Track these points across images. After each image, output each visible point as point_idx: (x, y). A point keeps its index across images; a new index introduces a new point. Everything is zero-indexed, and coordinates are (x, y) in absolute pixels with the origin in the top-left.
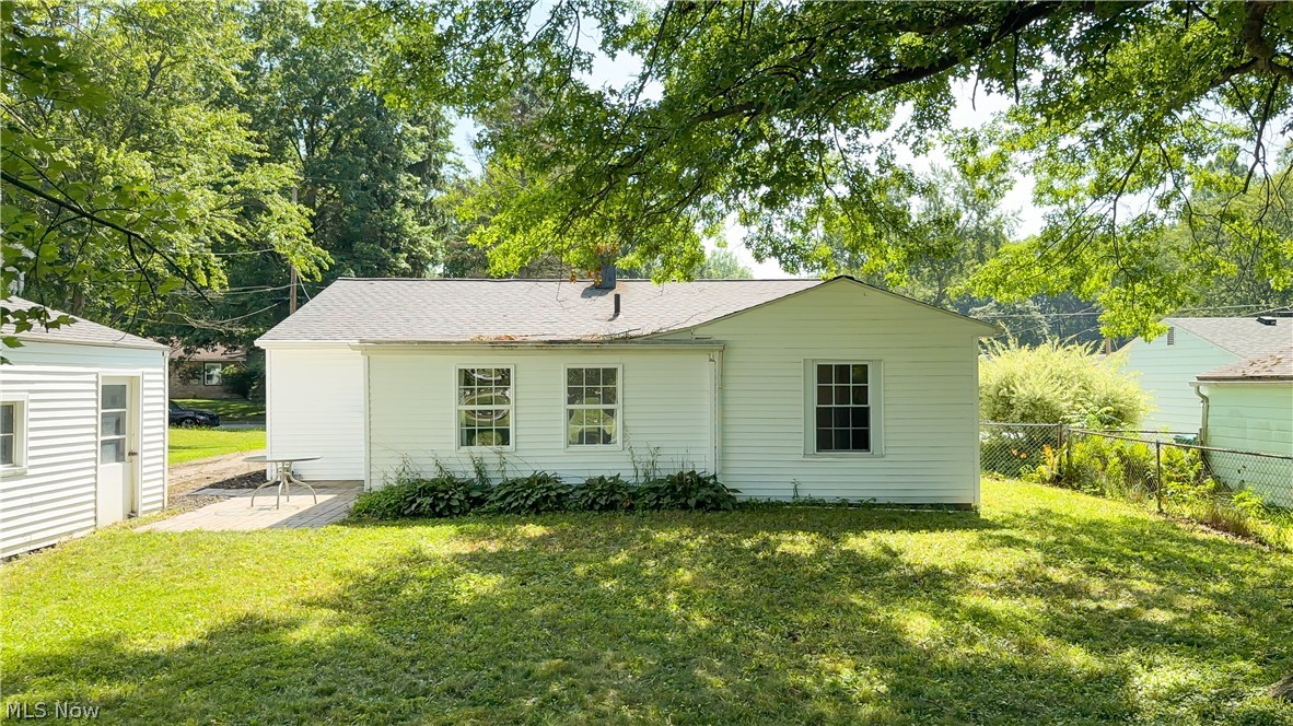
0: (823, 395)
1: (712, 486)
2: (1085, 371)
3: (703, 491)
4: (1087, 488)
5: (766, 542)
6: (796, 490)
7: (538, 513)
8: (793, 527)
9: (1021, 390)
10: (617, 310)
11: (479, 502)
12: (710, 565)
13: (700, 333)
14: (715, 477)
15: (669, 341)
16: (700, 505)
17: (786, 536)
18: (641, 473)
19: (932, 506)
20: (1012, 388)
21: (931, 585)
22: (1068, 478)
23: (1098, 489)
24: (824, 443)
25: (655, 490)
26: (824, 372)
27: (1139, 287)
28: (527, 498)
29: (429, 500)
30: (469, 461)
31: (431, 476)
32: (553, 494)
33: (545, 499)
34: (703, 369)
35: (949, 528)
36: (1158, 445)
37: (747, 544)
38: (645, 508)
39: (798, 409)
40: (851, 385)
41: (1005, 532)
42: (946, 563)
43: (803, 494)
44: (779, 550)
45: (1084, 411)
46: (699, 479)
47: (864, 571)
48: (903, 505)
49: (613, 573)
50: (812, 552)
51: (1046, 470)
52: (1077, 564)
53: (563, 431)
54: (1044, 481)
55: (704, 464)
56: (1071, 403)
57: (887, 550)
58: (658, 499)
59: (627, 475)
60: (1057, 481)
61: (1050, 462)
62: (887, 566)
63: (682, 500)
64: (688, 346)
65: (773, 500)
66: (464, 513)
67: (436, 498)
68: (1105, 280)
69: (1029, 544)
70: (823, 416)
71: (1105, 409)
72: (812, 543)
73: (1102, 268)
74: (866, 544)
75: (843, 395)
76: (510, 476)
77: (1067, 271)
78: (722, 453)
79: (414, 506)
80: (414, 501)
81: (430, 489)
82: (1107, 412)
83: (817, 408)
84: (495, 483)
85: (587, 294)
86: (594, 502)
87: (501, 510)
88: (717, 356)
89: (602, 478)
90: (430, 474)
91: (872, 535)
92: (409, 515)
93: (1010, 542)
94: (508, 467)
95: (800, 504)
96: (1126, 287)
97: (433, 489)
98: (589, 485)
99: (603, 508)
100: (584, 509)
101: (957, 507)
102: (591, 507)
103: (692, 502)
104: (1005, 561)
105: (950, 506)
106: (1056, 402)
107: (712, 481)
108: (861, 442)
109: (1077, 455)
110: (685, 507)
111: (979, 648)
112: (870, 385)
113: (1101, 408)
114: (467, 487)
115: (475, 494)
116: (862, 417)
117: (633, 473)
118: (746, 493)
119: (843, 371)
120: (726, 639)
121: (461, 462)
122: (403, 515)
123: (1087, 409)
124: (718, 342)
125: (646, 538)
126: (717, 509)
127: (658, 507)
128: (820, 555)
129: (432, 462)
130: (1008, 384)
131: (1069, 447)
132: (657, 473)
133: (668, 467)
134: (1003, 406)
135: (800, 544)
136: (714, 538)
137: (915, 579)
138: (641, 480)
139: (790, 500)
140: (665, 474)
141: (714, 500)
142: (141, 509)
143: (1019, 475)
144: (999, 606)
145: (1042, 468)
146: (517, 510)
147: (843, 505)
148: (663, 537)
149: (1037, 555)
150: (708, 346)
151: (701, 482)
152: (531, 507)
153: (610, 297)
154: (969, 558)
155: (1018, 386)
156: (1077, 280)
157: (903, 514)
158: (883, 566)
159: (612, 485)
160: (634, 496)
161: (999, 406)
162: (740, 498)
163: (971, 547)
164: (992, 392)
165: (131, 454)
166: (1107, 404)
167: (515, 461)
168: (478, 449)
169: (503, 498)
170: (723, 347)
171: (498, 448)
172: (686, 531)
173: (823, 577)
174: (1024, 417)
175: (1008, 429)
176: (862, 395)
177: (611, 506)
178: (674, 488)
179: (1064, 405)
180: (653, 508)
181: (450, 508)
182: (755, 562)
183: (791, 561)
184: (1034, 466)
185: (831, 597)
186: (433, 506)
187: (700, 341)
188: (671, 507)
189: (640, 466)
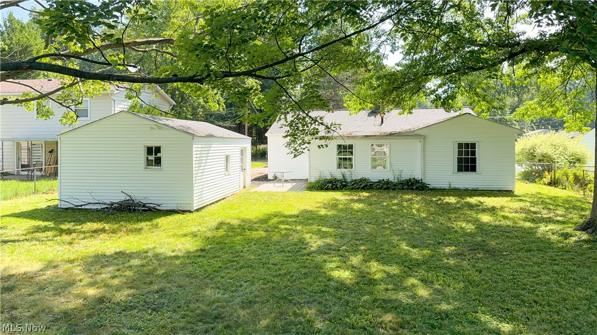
0: (460, 153)
1: (421, 183)
2: (565, 143)
3: (418, 184)
4: (560, 186)
5: (440, 199)
6: (450, 185)
7: (364, 189)
8: (449, 195)
9: (539, 150)
10: (382, 122)
11: (345, 186)
12: (423, 204)
13: (416, 133)
14: (422, 180)
15: (406, 136)
16: (417, 188)
17: (447, 198)
18: (396, 178)
19: (498, 191)
20: (535, 150)
21: (492, 210)
22: (554, 183)
23: (564, 187)
24: (460, 169)
25: (402, 184)
26: (460, 145)
27: (578, 115)
28: (360, 185)
29: (331, 185)
30: (340, 173)
31: (329, 178)
32: (369, 184)
33: (366, 185)
34: (417, 145)
35: (501, 196)
36: (584, 171)
37: (434, 199)
38: (398, 189)
39: (451, 158)
40: (470, 150)
41: (521, 198)
42: (498, 205)
43: (452, 186)
44: (445, 201)
45: (563, 158)
46: (416, 180)
47: (471, 206)
48: (488, 190)
49: (395, 205)
50: (456, 202)
51: (546, 180)
52: (541, 207)
53: (370, 164)
54: (545, 184)
55: (418, 176)
56: (558, 155)
57: (480, 202)
58: (403, 186)
59: (392, 179)
60: (550, 184)
61: (548, 177)
62: (479, 206)
63: (411, 187)
64: (413, 137)
65: (442, 188)
66: (342, 189)
67: (333, 184)
68: (565, 112)
69: (527, 201)
70: (460, 160)
71: (571, 158)
72: (456, 199)
73: (563, 108)
74: (473, 200)
75: (467, 153)
76: (354, 178)
77: (550, 109)
78: (424, 173)
79: (326, 186)
80: (326, 185)
81: (330, 182)
82: (573, 159)
83: (458, 158)
84: (349, 181)
85: (370, 115)
86: (382, 187)
87: (352, 189)
88: (422, 140)
89: (383, 180)
90: (329, 177)
91: (476, 198)
92: (326, 189)
93: (521, 200)
94: (353, 176)
95: (452, 189)
96: (573, 115)
97: (331, 182)
98: (380, 182)
99: (385, 189)
100: (379, 189)
101: (507, 191)
102: (381, 189)
103: (414, 188)
104: (517, 205)
105: (504, 191)
106: (552, 155)
107: (420, 181)
108: (474, 169)
109: (557, 175)
110: (412, 189)
111: (501, 223)
112: (476, 150)
113: (570, 157)
114: (341, 181)
115: (344, 184)
116: (474, 160)
117: (393, 178)
118: (432, 185)
119: (467, 145)
120: (431, 218)
121: (338, 174)
122: (323, 189)
123: (564, 157)
124: (423, 136)
125: (401, 197)
126: (423, 190)
127: (403, 189)
128: (458, 203)
129: (329, 173)
130: (533, 148)
131: (555, 172)
132: (402, 179)
133: (406, 176)
134: (531, 156)
135: (452, 200)
136: (423, 198)
137: (488, 209)
138: (396, 181)
139: (448, 188)
140: (404, 179)
141: (422, 187)
142: (247, 186)
143: (535, 182)
144: (510, 215)
145: (544, 179)
146: (358, 188)
147: (467, 190)
148: (407, 197)
149: (528, 204)
150: (419, 137)
151: (417, 182)
152: (362, 188)
153: (379, 117)
154: (506, 205)
155: (537, 149)
156: (554, 112)
157: (487, 193)
158: (477, 205)
159: (387, 182)
160: (395, 185)
161: (530, 156)
162: (431, 187)
163: (507, 202)
164: (527, 151)
165: (244, 169)
166: (573, 156)
167: (354, 174)
168: (343, 170)
169: (353, 185)
170: (424, 137)
171: (349, 170)
172: (414, 196)
173: (459, 208)
174: (540, 161)
175: (534, 165)
176: (474, 153)
177: (388, 188)
178: (408, 184)
179: (555, 156)
180: (401, 189)
181: (337, 187)
182: (437, 204)
183: (448, 204)
184: (541, 179)
185: (461, 212)
186: (332, 187)
187: (416, 135)
188: (407, 189)
189: (396, 176)
